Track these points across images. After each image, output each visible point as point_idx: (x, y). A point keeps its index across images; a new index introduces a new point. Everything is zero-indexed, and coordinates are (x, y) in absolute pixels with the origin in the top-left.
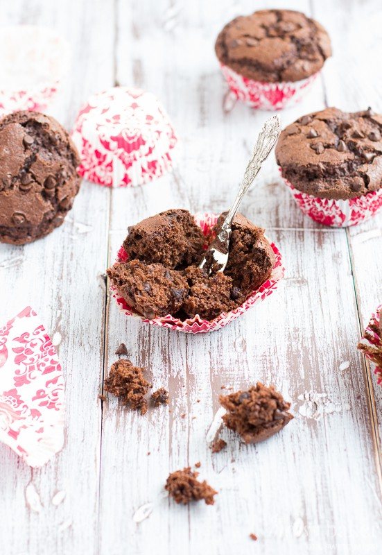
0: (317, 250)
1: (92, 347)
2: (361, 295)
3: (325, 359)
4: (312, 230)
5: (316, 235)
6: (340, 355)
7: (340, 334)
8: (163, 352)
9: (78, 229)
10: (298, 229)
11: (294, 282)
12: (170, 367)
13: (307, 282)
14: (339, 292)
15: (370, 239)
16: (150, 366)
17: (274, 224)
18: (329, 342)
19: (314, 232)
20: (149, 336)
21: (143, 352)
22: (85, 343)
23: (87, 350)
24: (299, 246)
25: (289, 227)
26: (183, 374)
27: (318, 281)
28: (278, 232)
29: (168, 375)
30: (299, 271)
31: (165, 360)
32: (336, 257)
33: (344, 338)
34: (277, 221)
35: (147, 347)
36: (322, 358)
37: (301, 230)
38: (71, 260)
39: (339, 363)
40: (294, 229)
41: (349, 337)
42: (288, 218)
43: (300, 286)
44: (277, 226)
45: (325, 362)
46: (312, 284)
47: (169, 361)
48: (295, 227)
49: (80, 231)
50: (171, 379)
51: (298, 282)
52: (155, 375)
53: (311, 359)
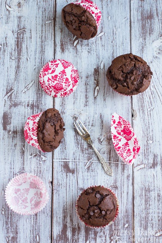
0: (122, 173)
1: (47, 214)
2: (135, 195)
3: (121, 222)
4: (121, 163)
5: (122, 165)
6: (126, 221)
7: (126, 212)
8: (70, 217)
9: (42, 158)
10: (117, 162)
11: (113, 187)
12: (72, 223)
13: (118, 188)
14: (128, 193)
15: (140, 169)
16: (66, 222)
17: (109, 160)
18: (123, 215)
19: (122, 164)
20: (66, 209)
21: (64, 216)
22: (45, 212)
23: (46, 215)
24: (116, 171)
25: (114, 161)
26: (77, 226)
27: (121, 187)
28: (109, 163)
29: (72, 227)
30: (115, 183)
31: (71, 220)
32: (128, 177)
33: (127, 214)
34: (110, 158)
35: (66, 214)
36: (120, 222)
37: (118, 163)
38: (40, 174)
39: (125, 224)
40: (115, 162)
41: (129, 213)
42: (113, 157)
43: (115, 190)
44: (110, 160)
45: (121, 224)
46: (119, 189)
47: (72, 221)
48: (115, 161)
49: (43, 160)
50: (73, 228)
51: (115, 188)
52: (68, 226)
53: (116, 222)
